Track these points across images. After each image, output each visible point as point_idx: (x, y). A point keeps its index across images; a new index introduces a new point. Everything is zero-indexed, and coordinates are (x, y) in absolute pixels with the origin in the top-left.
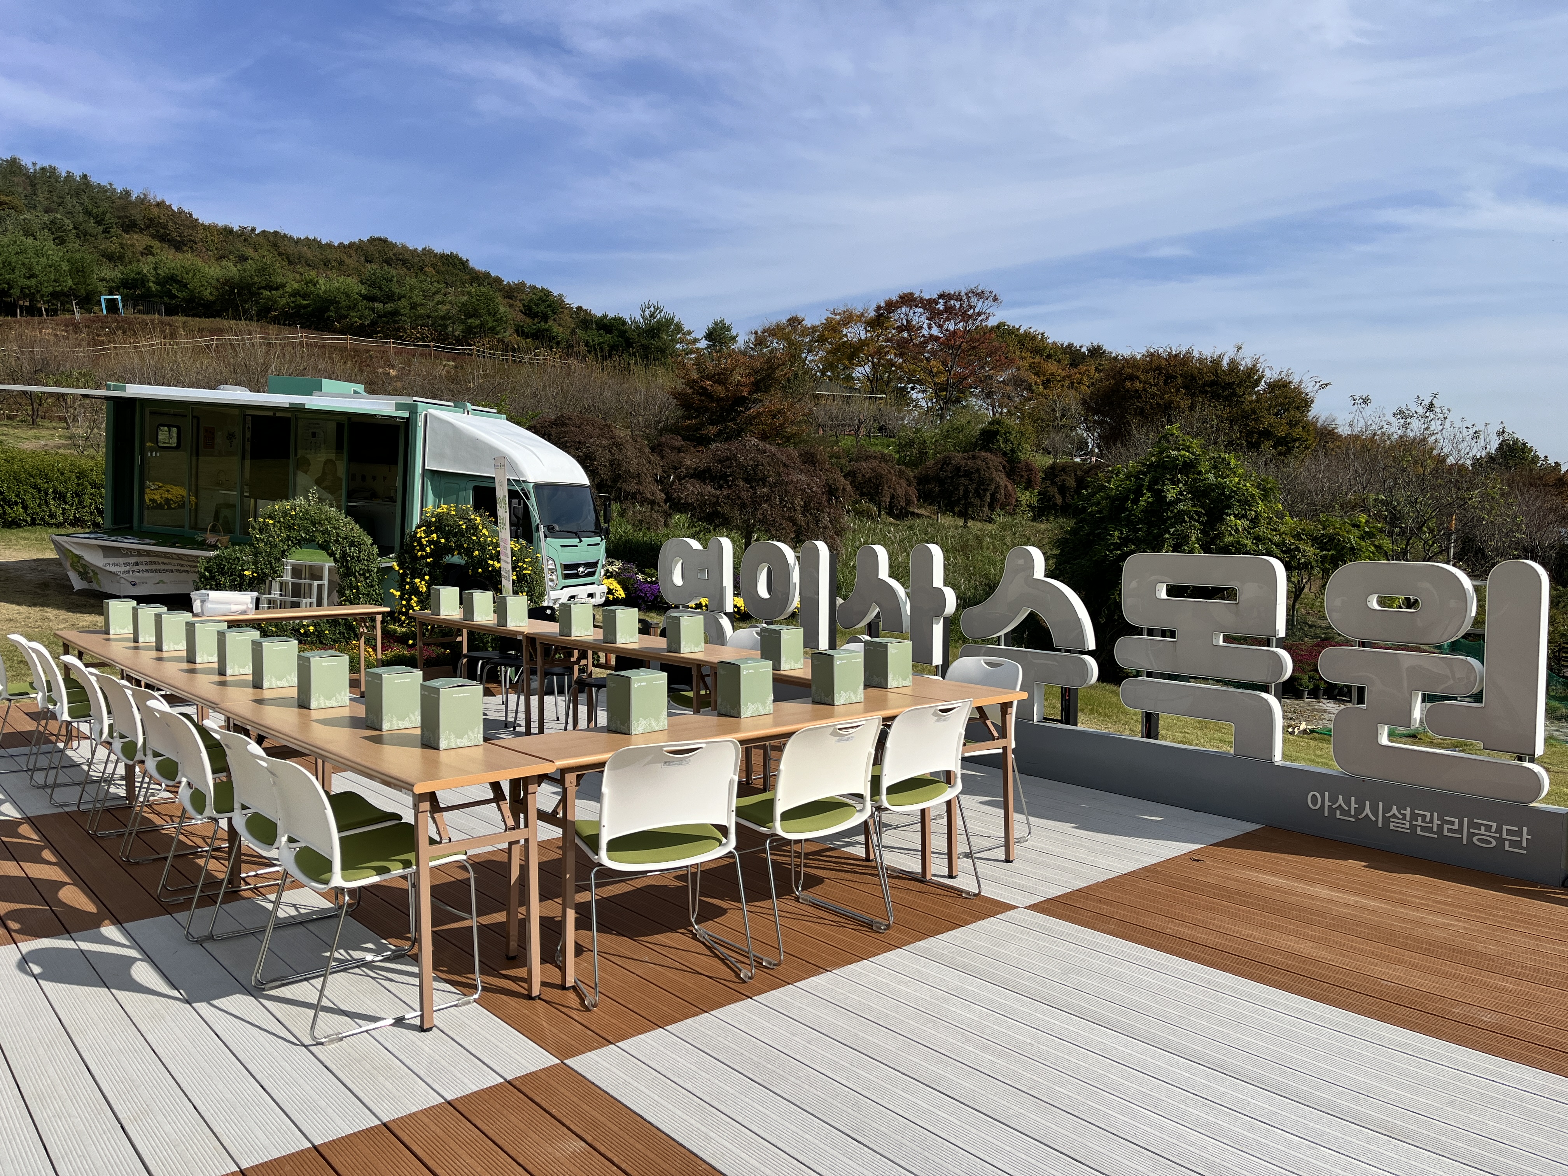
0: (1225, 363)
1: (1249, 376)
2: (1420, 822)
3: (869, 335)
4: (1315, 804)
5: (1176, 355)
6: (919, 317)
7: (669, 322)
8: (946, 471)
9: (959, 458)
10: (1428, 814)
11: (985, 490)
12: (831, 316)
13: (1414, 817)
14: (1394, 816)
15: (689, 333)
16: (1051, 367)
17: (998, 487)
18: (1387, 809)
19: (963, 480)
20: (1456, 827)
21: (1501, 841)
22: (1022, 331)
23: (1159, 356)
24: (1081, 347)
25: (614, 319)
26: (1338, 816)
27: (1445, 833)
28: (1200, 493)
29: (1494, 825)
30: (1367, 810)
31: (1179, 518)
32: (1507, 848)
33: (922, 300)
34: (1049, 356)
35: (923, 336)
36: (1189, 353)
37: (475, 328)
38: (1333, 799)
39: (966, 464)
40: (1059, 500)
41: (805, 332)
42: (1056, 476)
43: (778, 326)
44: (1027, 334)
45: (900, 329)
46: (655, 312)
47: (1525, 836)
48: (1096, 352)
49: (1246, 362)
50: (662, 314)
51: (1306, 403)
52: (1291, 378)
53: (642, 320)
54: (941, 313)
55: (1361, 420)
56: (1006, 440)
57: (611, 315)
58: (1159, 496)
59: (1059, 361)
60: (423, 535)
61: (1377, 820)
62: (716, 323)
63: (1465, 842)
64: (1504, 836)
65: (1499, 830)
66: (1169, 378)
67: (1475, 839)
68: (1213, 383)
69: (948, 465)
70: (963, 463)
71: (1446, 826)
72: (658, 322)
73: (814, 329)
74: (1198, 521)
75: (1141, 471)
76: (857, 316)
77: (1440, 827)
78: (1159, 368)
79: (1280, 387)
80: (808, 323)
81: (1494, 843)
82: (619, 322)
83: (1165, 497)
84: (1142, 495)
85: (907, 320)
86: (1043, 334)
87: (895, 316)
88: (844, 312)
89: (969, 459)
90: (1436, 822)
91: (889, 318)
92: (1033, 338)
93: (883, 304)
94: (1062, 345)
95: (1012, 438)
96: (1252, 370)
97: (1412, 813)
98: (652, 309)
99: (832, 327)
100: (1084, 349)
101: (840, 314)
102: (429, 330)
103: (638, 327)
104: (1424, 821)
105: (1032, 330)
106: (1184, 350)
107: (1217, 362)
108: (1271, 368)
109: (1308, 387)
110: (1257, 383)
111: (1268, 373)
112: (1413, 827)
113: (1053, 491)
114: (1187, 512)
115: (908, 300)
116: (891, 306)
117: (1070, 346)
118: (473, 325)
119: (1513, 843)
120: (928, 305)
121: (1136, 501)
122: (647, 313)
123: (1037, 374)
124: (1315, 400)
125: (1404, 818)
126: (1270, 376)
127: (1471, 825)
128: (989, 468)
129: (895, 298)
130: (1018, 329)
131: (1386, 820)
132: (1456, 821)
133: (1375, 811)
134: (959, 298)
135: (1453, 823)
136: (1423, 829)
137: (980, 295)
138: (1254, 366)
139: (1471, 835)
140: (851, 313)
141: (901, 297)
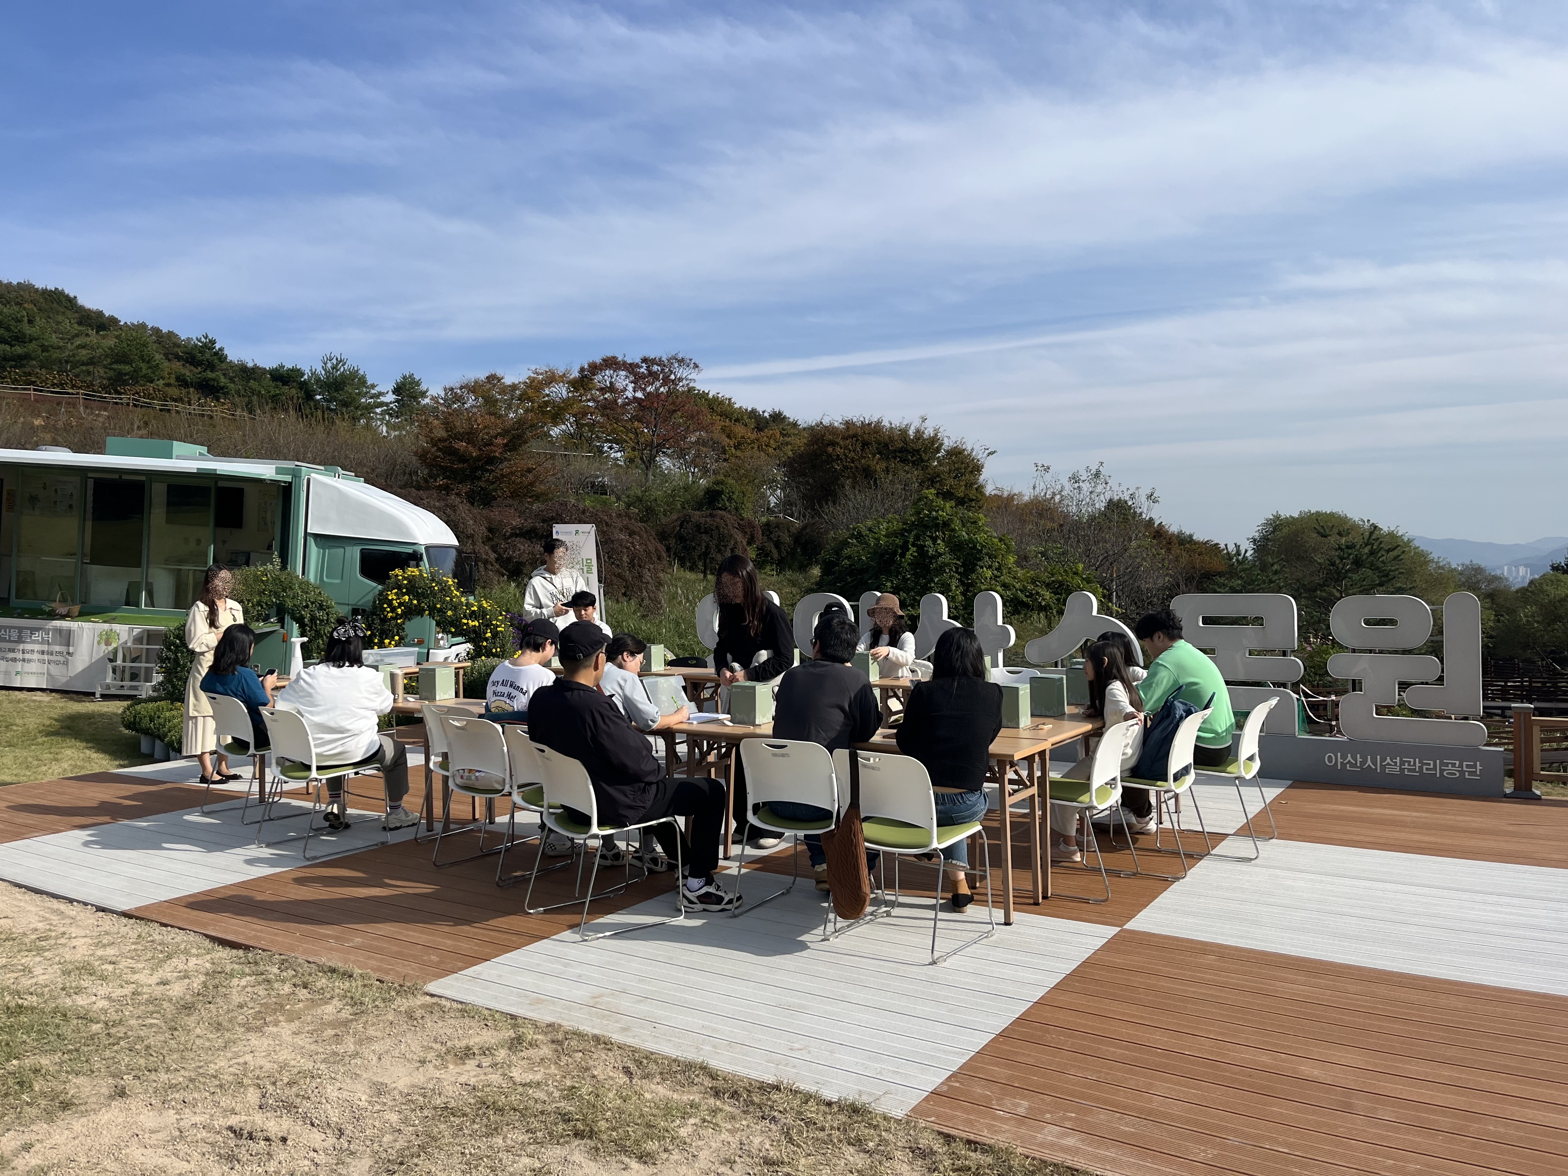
0: (911, 432)
1: (933, 444)
2: (1406, 766)
3: (570, 395)
4: (1330, 762)
5: (869, 424)
6: (622, 380)
7: (354, 374)
8: (686, 528)
9: (697, 516)
10: (1412, 760)
11: (725, 546)
12: (533, 375)
13: (1402, 763)
14: (1388, 764)
15: (373, 386)
16: (740, 430)
17: (736, 543)
18: (1383, 760)
19: (704, 537)
20: (1432, 767)
21: (1462, 772)
22: (711, 396)
23: (853, 424)
24: (764, 412)
25: (292, 370)
26: (1348, 768)
27: (1425, 771)
28: (956, 547)
29: (1457, 762)
30: (1369, 762)
31: (940, 570)
32: (1467, 777)
33: (625, 363)
34: (737, 420)
35: (627, 398)
36: (879, 422)
37: (125, 375)
38: (1344, 757)
39: (706, 522)
40: (775, 555)
41: (504, 390)
42: (771, 533)
43: (476, 382)
44: (715, 399)
45: (603, 390)
46: (337, 364)
47: (1479, 768)
48: (777, 417)
49: (929, 432)
50: (346, 366)
51: (977, 468)
52: (964, 447)
53: (323, 373)
54: (643, 376)
55: (1042, 484)
56: (730, 499)
57: (289, 365)
58: (921, 549)
59: (746, 425)
60: (395, 597)
61: (1376, 769)
62: (404, 377)
63: (1438, 775)
64: (1465, 769)
65: (1461, 766)
66: (865, 444)
67: (1445, 773)
68: (901, 450)
69: (688, 523)
70: (702, 520)
71: (1425, 767)
72: (342, 374)
73: (514, 387)
74: (956, 572)
75: (903, 529)
76: (560, 377)
77: (1421, 768)
78: (855, 436)
79: (956, 453)
80: (508, 381)
81: (1458, 775)
82: (296, 373)
83: (928, 551)
84: (908, 550)
85: (611, 383)
86: (730, 399)
87: (598, 378)
88: (546, 372)
89: (707, 517)
90: (1418, 765)
91: (592, 380)
92: (721, 403)
93: (586, 366)
94: (746, 410)
95: (735, 497)
96: (934, 439)
97: (1401, 760)
98: (334, 361)
99: (535, 386)
100: (766, 415)
101: (541, 374)
102: (68, 375)
103: (318, 380)
104: (1409, 765)
105: (720, 396)
106: (875, 419)
107: (904, 432)
108: (949, 437)
109: (979, 454)
110: (938, 450)
111: (946, 441)
112: (1402, 770)
113: (770, 547)
114: (948, 565)
115: (611, 363)
116: (594, 368)
117: (754, 411)
118: (124, 371)
119: (1470, 773)
120: (631, 368)
121: (903, 555)
122: (329, 365)
123: (729, 437)
124: (985, 466)
125: (1396, 765)
126: (947, 444)
127: (1442, 764)
128: (727, 525)
129: (598, 360)
130: (708, 394)
131: (1383, 767)
132: (1431, 762)
133: (1374, 763)
134: (660, 363)
135: (1429, 764)
136: (1409, 770)
137: (681, 361)
138: (936, 435)
139: (1442, 771)
140: (553, 373)
141: (604, 360)
